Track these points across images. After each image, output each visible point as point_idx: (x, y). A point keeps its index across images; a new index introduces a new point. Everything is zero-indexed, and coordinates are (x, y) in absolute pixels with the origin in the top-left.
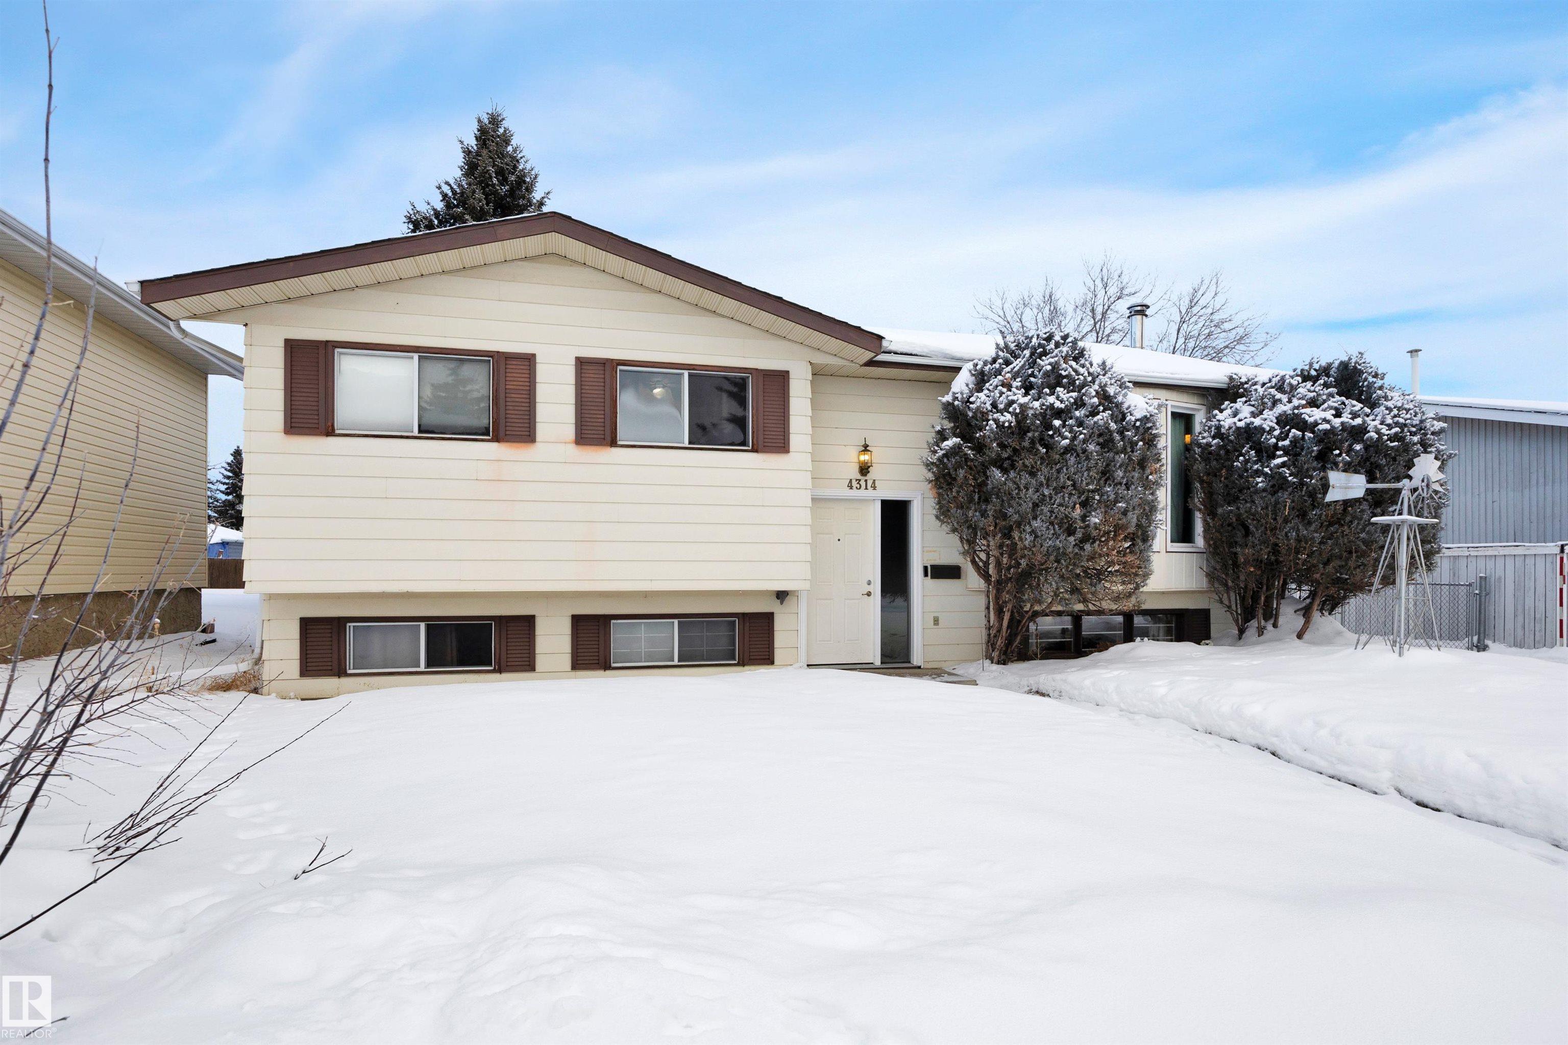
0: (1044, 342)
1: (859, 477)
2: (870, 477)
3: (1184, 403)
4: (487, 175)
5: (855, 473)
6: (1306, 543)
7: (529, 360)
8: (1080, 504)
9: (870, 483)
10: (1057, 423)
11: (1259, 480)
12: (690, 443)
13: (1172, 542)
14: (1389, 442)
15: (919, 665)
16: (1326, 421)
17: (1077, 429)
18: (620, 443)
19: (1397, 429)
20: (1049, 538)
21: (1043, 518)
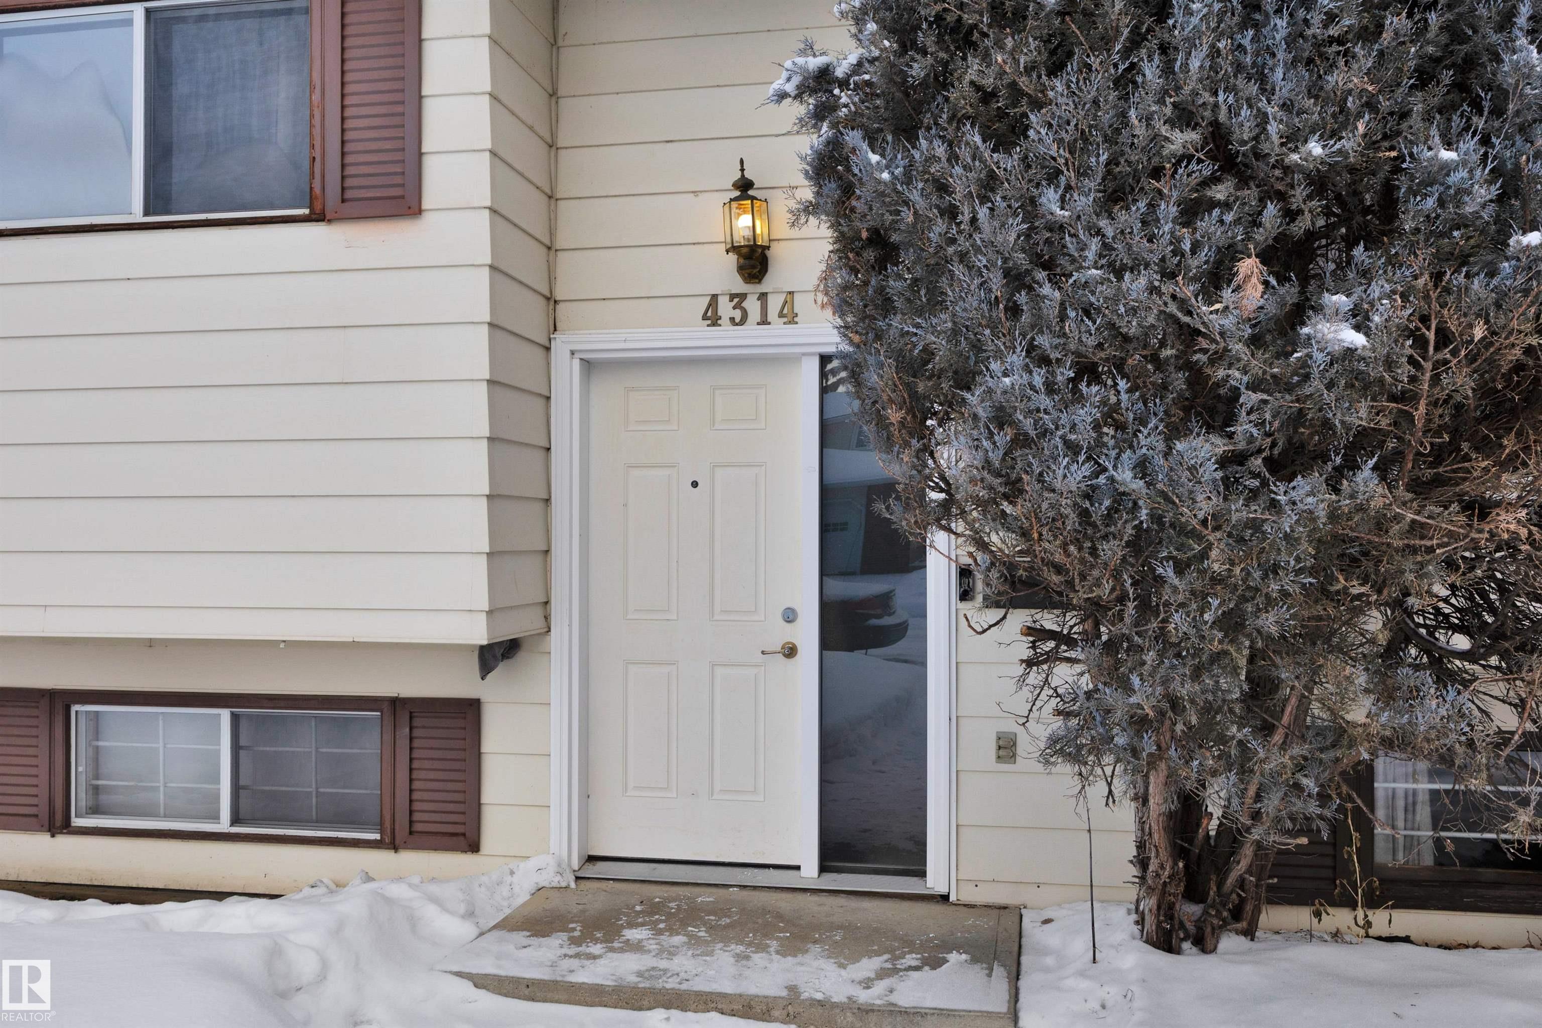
1: (738, 285)
5: (724, 274)
8: (1265, 257)
9: (775, 303)
12: (147, 210)
15: (942, 889)
20: (1073, 448)
21: (1044, 341)
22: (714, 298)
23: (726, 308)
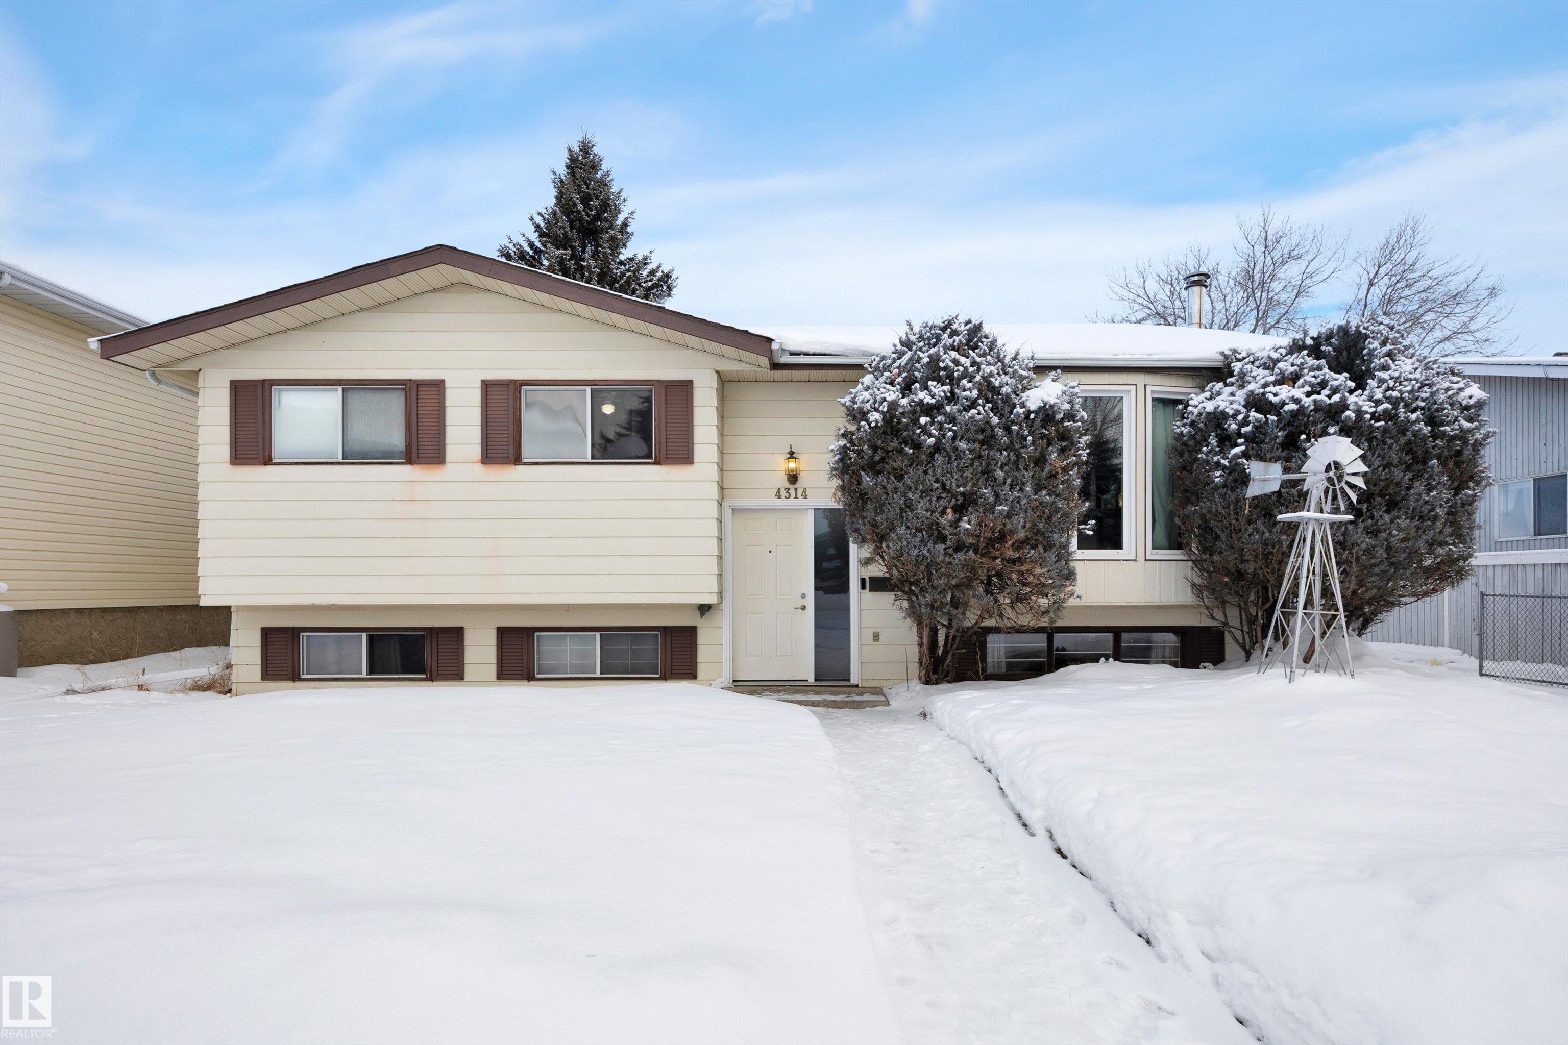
0: (940, 332)
1: (788, 485)
2: (801, 484)
3: (1169, 387)
4: (571, 203)
5: (783, 482)
6: (1273, 547)
7: (438, 386)
8: (952, 508)
9: (800, 492)
10: (923, 420)
11: (1218, 474)
12: (593, 457)
13: (1153, 548)
14: (1373, 422)
15: (856, 683)
16: (1296, 401)
17: (947, 426)
18: (524, 461)
19: (1387, 405)
20: (915, 547)
21: (909, 524)
22: (779, 489)
23: (783, 493)
